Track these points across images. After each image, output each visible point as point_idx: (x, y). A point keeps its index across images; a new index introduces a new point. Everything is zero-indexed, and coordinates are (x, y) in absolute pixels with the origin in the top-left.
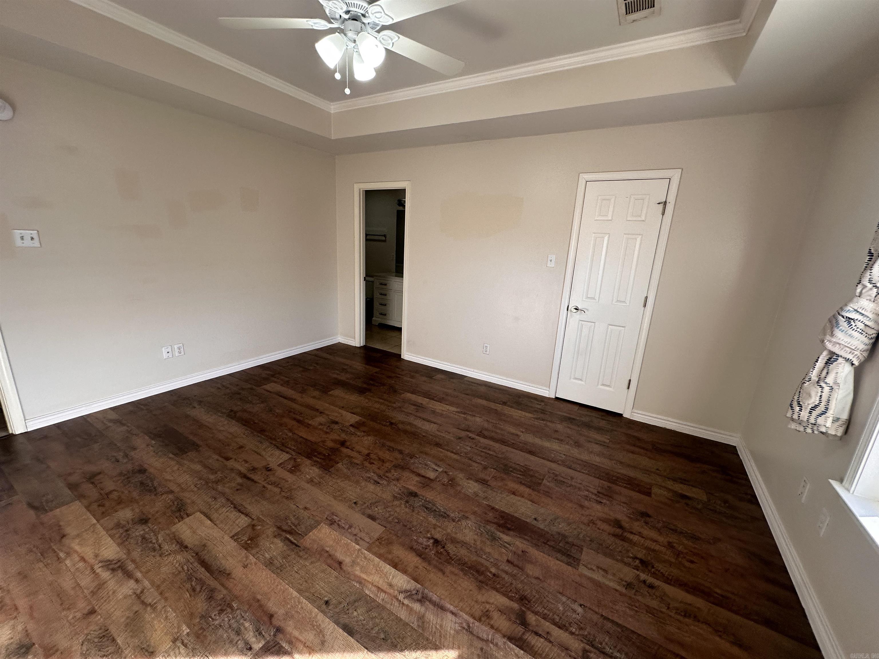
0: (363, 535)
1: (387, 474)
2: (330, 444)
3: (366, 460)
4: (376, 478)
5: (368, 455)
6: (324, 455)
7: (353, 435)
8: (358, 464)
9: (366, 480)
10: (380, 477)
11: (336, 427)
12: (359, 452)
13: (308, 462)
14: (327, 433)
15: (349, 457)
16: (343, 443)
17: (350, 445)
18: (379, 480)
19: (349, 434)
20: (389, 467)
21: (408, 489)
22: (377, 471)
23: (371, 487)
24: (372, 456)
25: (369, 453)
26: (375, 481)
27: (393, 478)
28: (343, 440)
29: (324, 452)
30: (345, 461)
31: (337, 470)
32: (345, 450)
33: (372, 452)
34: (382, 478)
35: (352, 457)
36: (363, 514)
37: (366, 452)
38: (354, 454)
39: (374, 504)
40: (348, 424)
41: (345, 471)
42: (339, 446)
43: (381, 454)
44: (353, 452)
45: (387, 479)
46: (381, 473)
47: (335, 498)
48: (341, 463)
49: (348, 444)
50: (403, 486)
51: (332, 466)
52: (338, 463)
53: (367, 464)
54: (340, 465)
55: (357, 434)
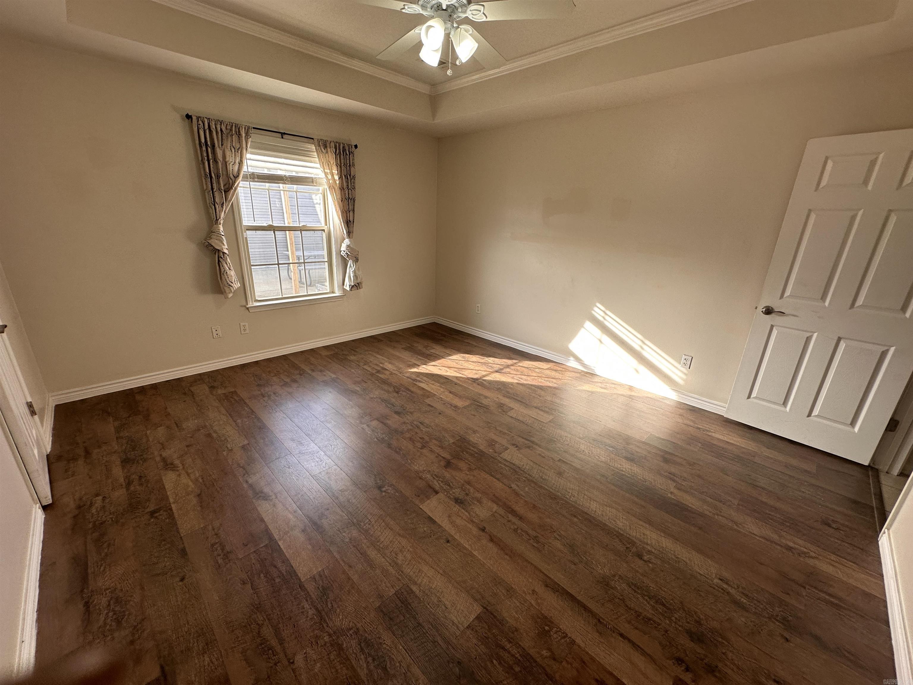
0: (438, 400)
1: (412, 428)
2: (462, 465)
3: (427, 442)
4: (422, 427)
5: (423, 447)
6: (467, 452)
7: (435, 475)
8: (435, 439)
9: (430, 426)
10: (418, 427)
11: (457, 492)
12: (432, 451)
13: (482, 448)
14: (469, 483)
15: (442, 447)
16: (448, 464)
17: (441, 461)
18: (420, 424)
19: (440, 477)
20: (407, 433)
21: (400, 416)
22: (418, 431)
23: (427, 421)
24: (419, 445)
25: (421, 449)
26: (422, 424)
27: (408, 425)
28: (448, 470)
29: (467, 456)
30: (447, 443)
31: (453, 436)
32: (447, 456)
33: (419, 449)
34: (417, 426)
35: (440, 447)
36: (435, 408)
37: (424, 451)
38: (437, 450)
39: (426, 412)
40: (441, 495)
41: (446, 435)
42: (452, 461)
43: (410, 446)
44: (438, 451)
45: (412, 424)
46: (417, 430)
47: (454, 418)
48: (451, 442)
49: (443, 463)
50: (403, 418)
51: (458, 440)
52: (453, 443)
53: (427, 438)
54: (452, 441)
55: (432, 476)
